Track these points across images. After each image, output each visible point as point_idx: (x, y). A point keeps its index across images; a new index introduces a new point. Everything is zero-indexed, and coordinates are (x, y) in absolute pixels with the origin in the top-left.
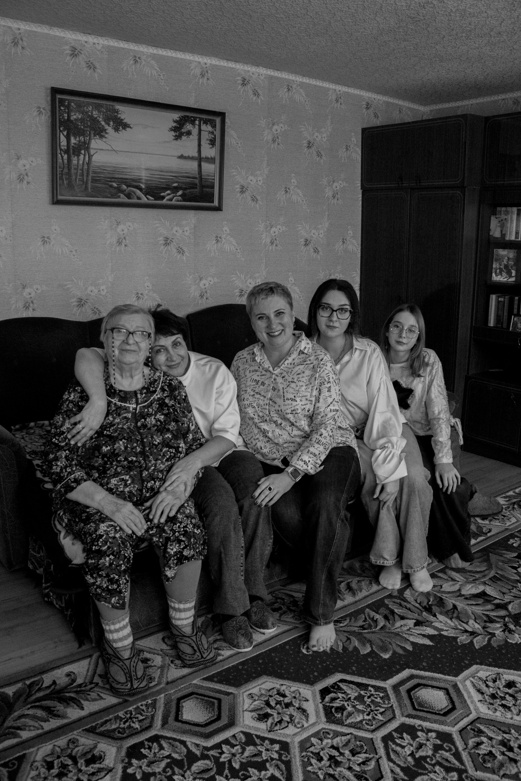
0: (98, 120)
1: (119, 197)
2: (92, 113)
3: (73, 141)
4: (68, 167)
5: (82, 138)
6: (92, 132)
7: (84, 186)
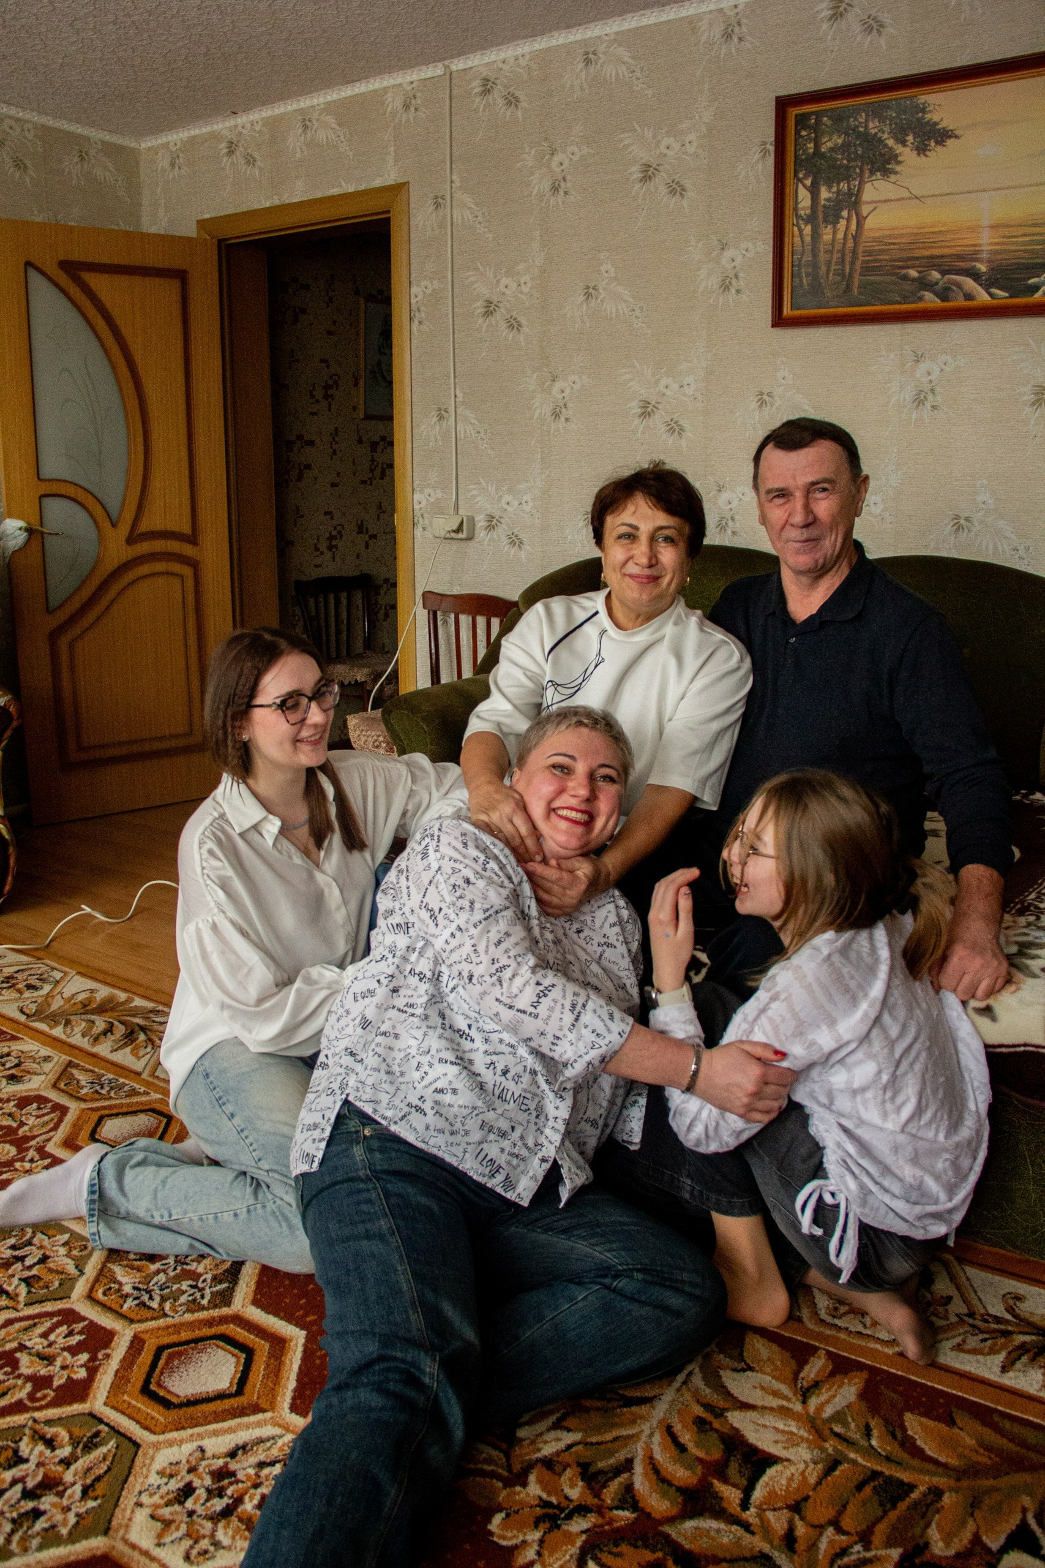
0: (880, 139)
1: (921, 299)
2: (866, 127)
3: (825, 194)
4: (813, 250)
5: (844, 186)
6: (866, 167)
7: (843, 286)
